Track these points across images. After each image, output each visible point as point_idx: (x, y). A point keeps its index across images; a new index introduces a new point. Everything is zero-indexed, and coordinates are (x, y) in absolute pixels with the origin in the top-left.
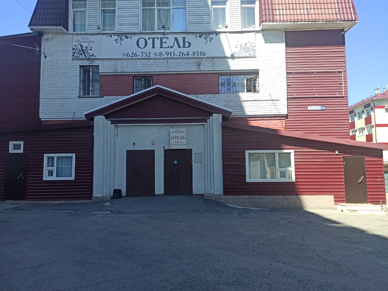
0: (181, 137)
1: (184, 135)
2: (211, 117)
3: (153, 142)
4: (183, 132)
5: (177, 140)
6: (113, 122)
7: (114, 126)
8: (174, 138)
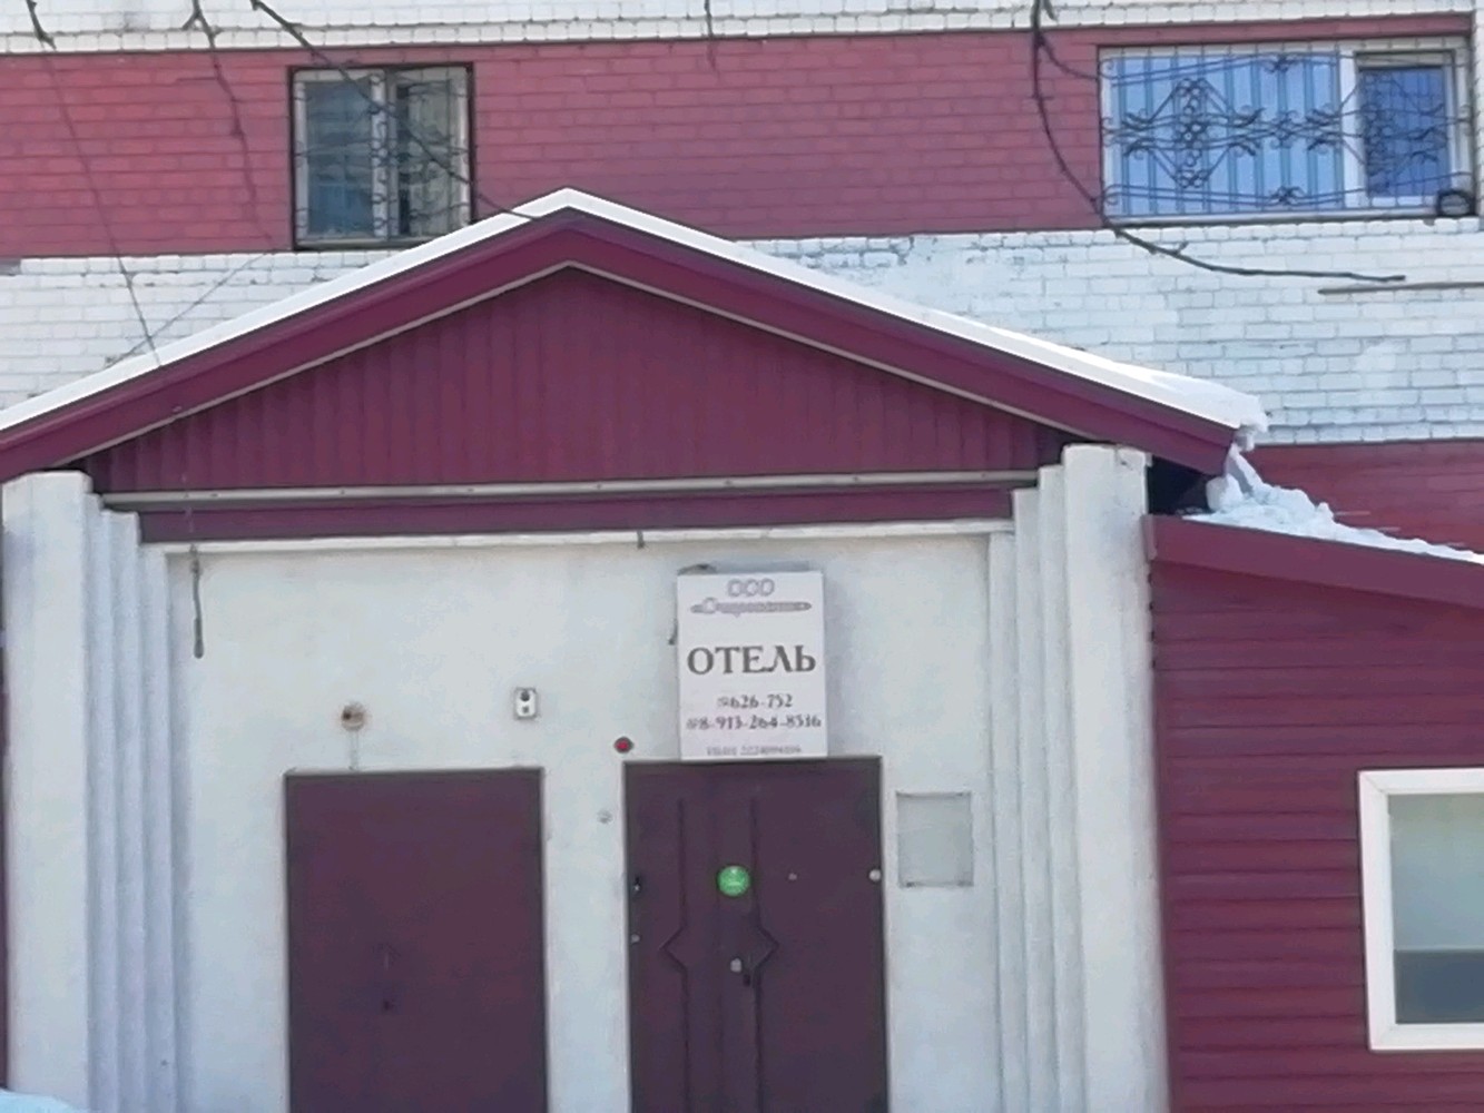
0: (780, 650)
1: (807, 632)
2: (1046, 473)
3: (525, 698)
4: (797, 607)
5: (740, 684)
6: (156, 527)
7: (170, 558)
8: (719, 658)
